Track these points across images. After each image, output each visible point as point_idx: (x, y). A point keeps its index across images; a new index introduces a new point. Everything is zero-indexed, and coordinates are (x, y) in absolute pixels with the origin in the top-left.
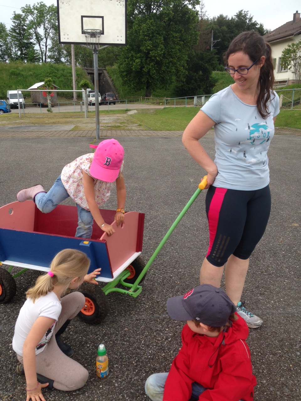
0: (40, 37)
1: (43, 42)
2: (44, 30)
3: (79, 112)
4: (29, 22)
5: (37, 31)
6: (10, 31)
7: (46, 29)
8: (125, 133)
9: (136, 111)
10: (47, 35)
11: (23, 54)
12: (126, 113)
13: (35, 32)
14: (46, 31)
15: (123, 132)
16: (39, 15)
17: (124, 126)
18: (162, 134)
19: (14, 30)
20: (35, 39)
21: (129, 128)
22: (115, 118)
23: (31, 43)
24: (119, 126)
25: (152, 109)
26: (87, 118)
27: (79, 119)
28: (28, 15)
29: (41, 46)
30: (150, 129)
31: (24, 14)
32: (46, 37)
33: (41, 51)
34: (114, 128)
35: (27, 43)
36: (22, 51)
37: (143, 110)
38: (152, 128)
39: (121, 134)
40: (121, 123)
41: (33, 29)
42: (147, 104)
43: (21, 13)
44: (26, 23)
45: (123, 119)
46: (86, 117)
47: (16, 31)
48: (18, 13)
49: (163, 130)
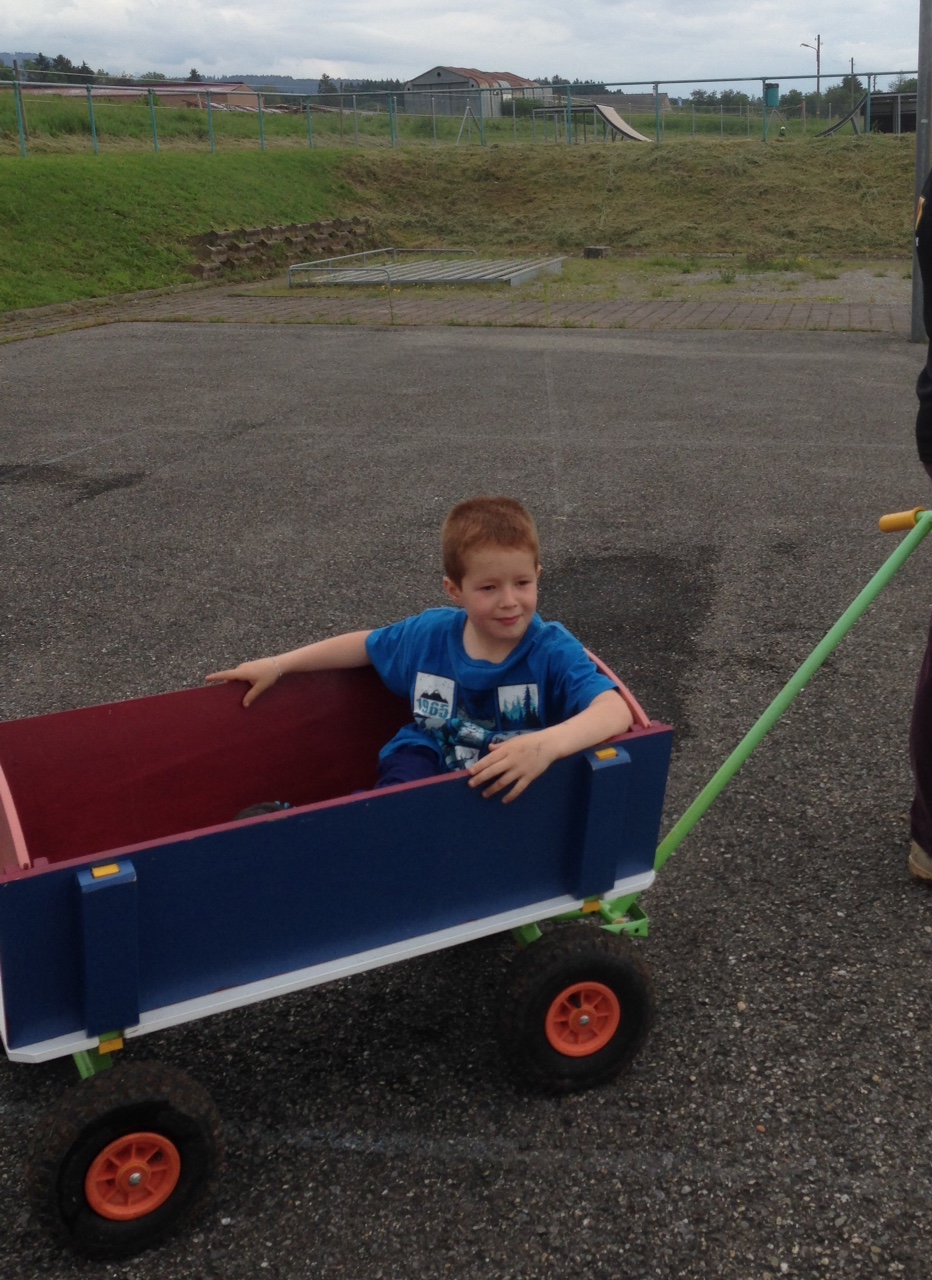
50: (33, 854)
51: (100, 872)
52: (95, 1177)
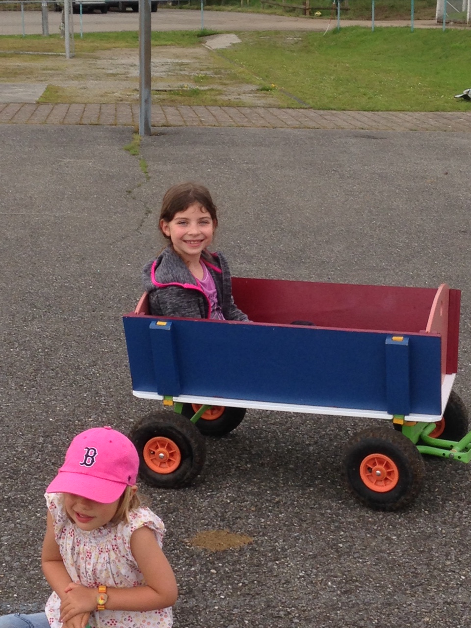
3: (38, 36)
8: (226, 116)
9: (234, 39)
12: (200, 42)
15: (216, 110)
17: (212, 90)
18: (353, 122)
21: (232, 98)
22: (169, 60)
24: (196, 93)
25: (291, 32)
26: (73, 57)
27: (49, 63)
30: (304, 103)
34: (180, 98)
37: (258, 33)
38: (310, 101)
39: (211, 118)
40: (197, 80)
42: (270, 14)
45: (197, 65)
46: (67, 54)
49: (348, 108)
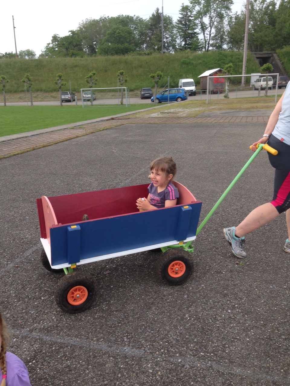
0: (205, 26)
1: (207, 31)
2: (209, 19)
3: (257, 97)
4: (196, 12)
5: (202, 21)
6: (176, 23)
7: (211, 18)
10: (212, 24)
11: (187, 44)
13: (201, 22)
14: (211, 20)
16: (205, 5)
19: (180, 22)
20: (200, 29)
23: (196, 33)
28: (195, 6)
29: (206, 35)
31: (191, 5)
32: (210, 26)
33: (205, 40)
35: (192, 34)
36: (186, 41)
41: (200, 19)
43: (189, 4)
44: (193, 14)
47: (182, 22)
48: (186, 5)
50: (58, 222)
51: (72, 227)
52: (69, 295)
